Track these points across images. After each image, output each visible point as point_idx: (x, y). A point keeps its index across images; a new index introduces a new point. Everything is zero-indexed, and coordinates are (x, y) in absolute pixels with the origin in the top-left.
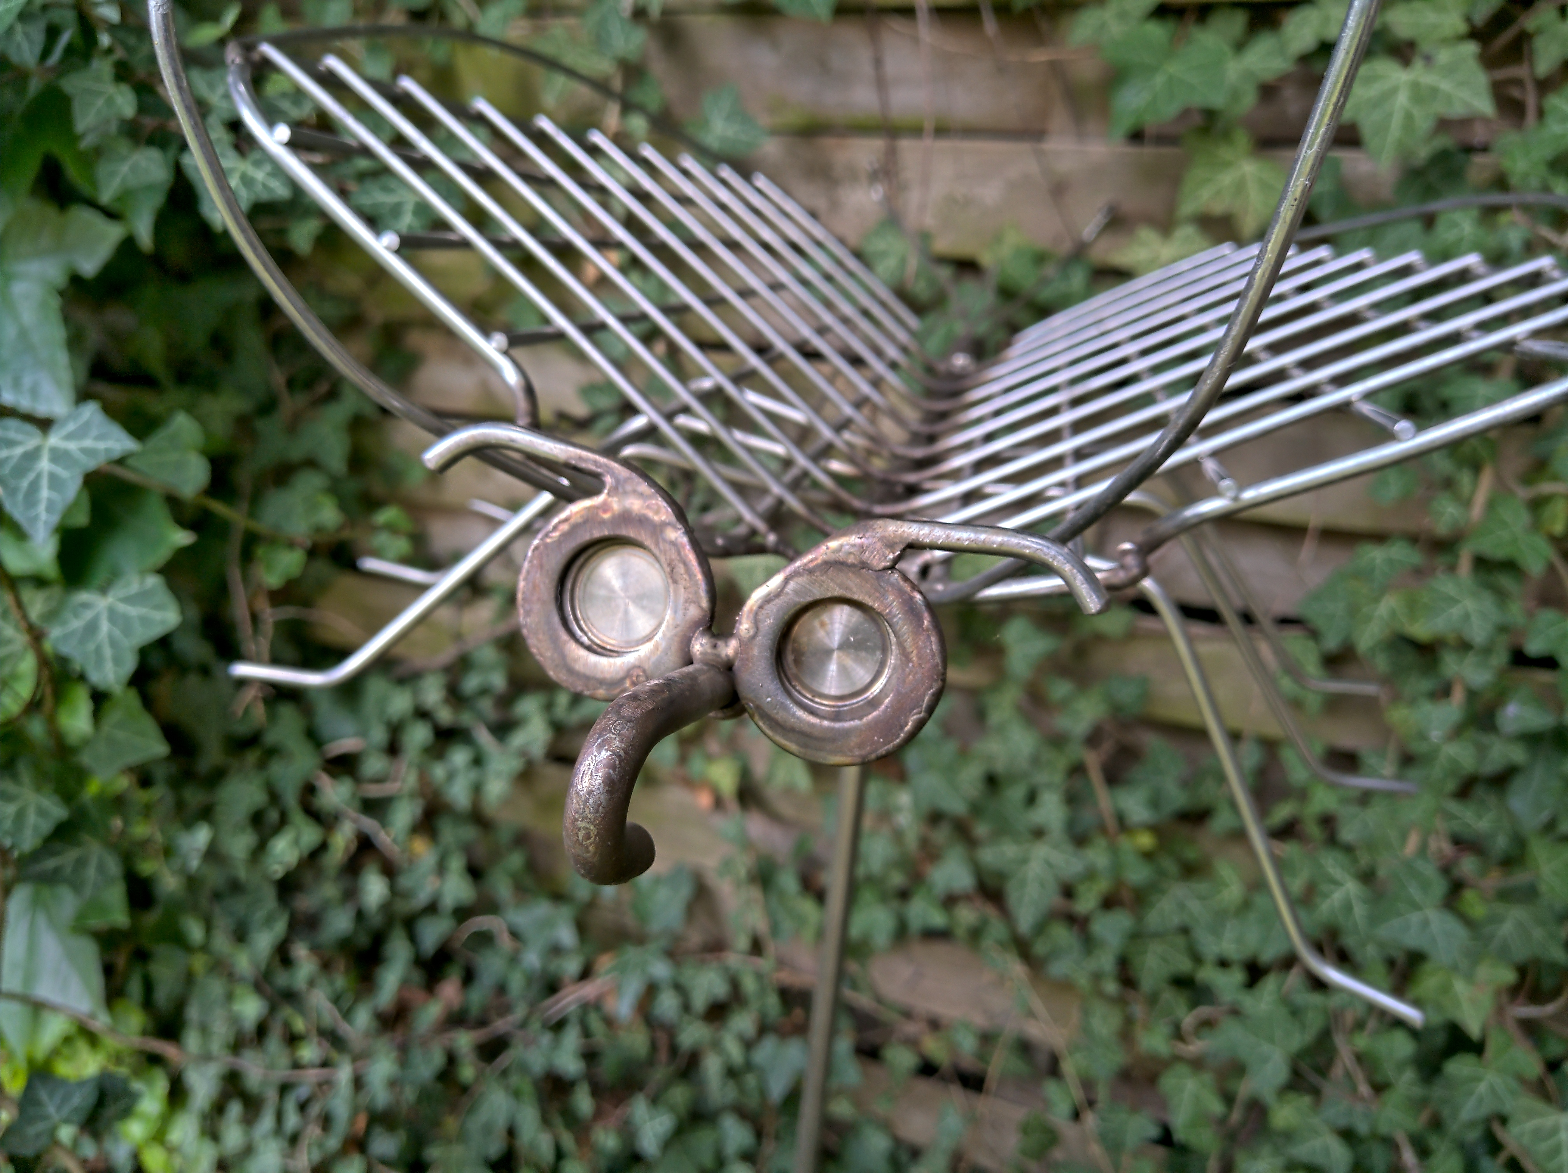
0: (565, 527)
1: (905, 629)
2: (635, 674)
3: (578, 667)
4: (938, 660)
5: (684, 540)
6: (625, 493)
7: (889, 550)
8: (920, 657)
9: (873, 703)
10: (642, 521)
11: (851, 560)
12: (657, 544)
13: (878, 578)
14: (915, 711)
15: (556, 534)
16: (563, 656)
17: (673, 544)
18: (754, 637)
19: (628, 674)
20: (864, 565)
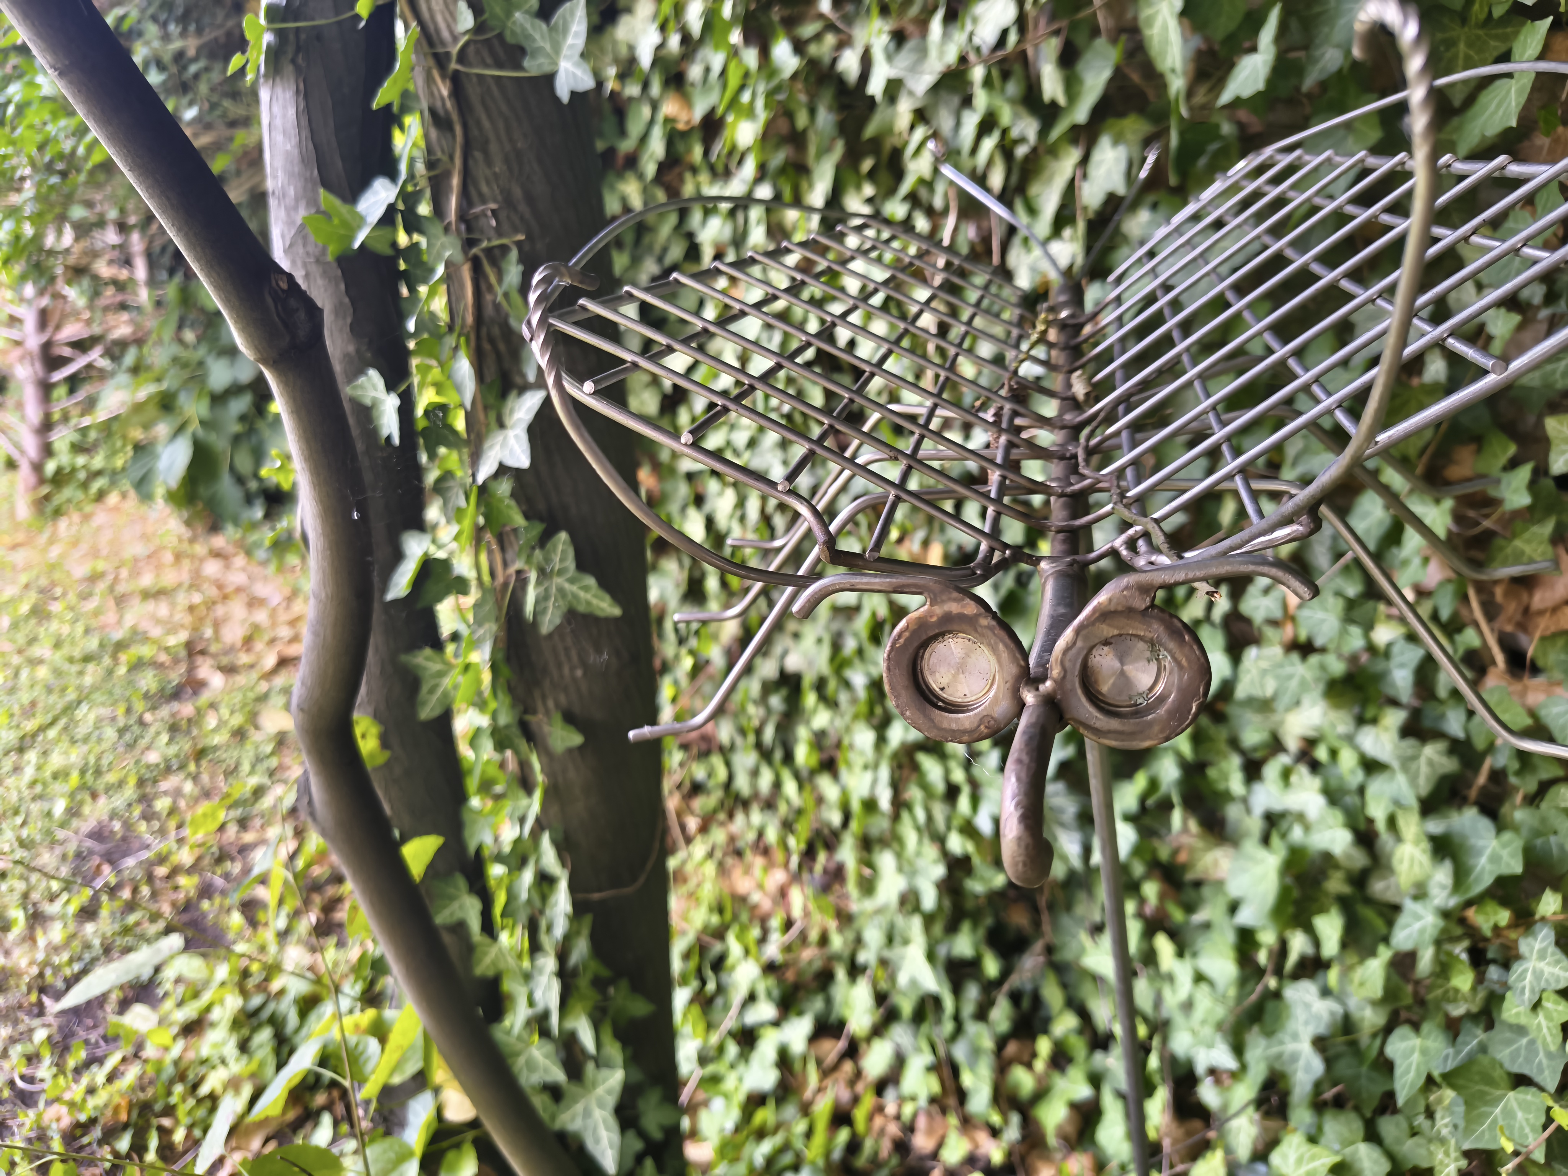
0: (907, 634)
1: (1172, 645)
2: (986, 720)
3: (945, 725)
4: (1202, 660)
5: (994, 623)
6: (943, 602)
7: (1145, 594)
8: (1189, 661)
9: (1162, 699)
10: (962, 618)
11: (1120, 608)
12: (976, 630)
13: (1143, 615)
14: (1195, 699)
15: (902, 641)
16: (932, 721)
17: (989, 627)
18: (1064, 677)
19: (981, 721)
20: (1131, 611)
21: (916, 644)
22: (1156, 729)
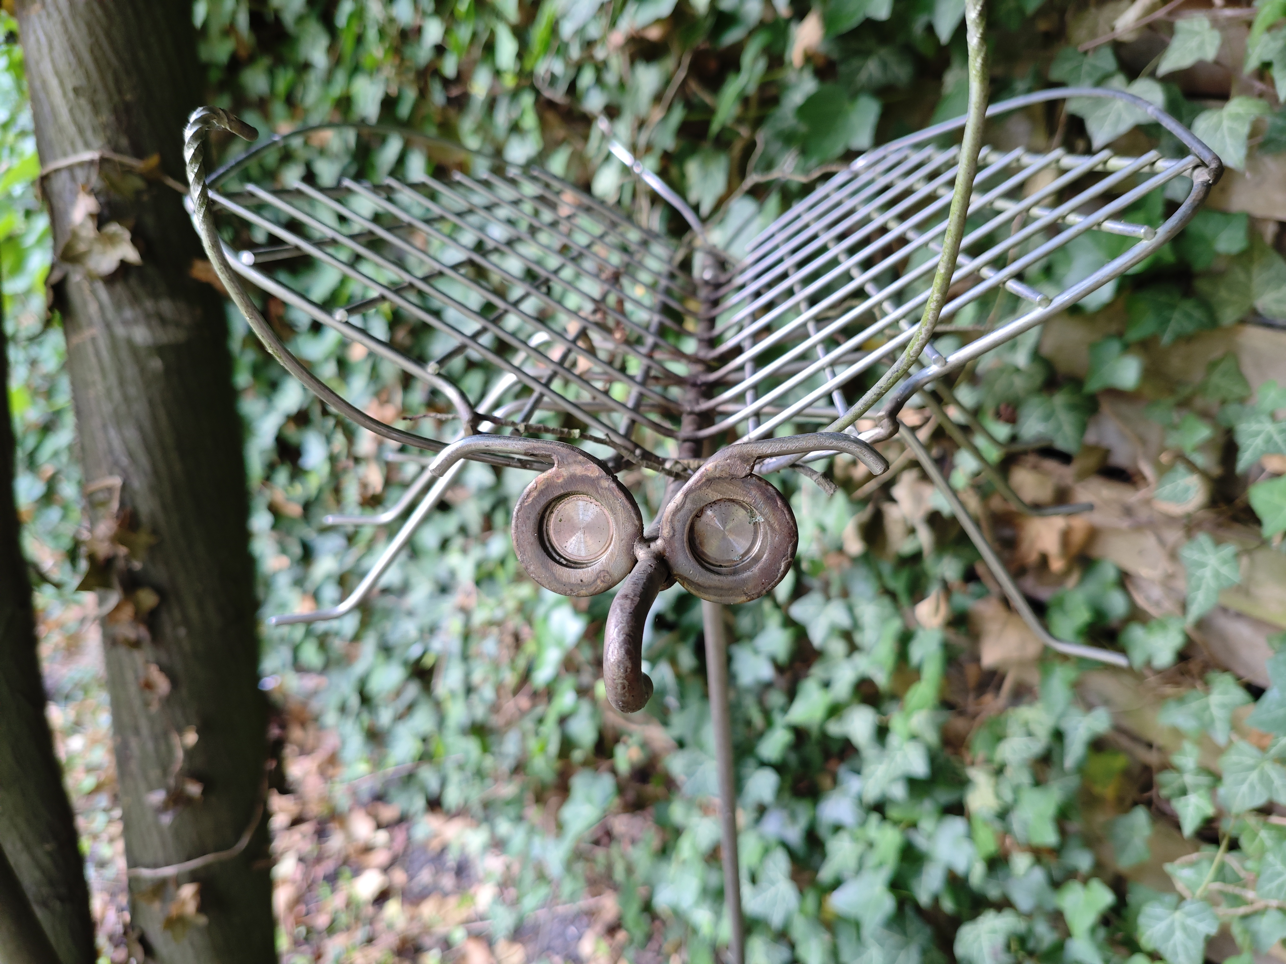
1: (766, 509)
2: (602, 575)
3: (565, 579)
4: (791, 524)
5: (614, 485)
6: (569, 464)
7: (746, 464)
8: (780, 524)
9: (756, 559)
10: (584, 479)
11: (724, 475)
12: (598, 492)
13: (743, 482)
15: (530, 499)
16: (553, 575)
17: (608, 489)
18: (673, 537)
19: (598, 577)
20: (733, 477)
21: (542, 502)
22: (751, 585)
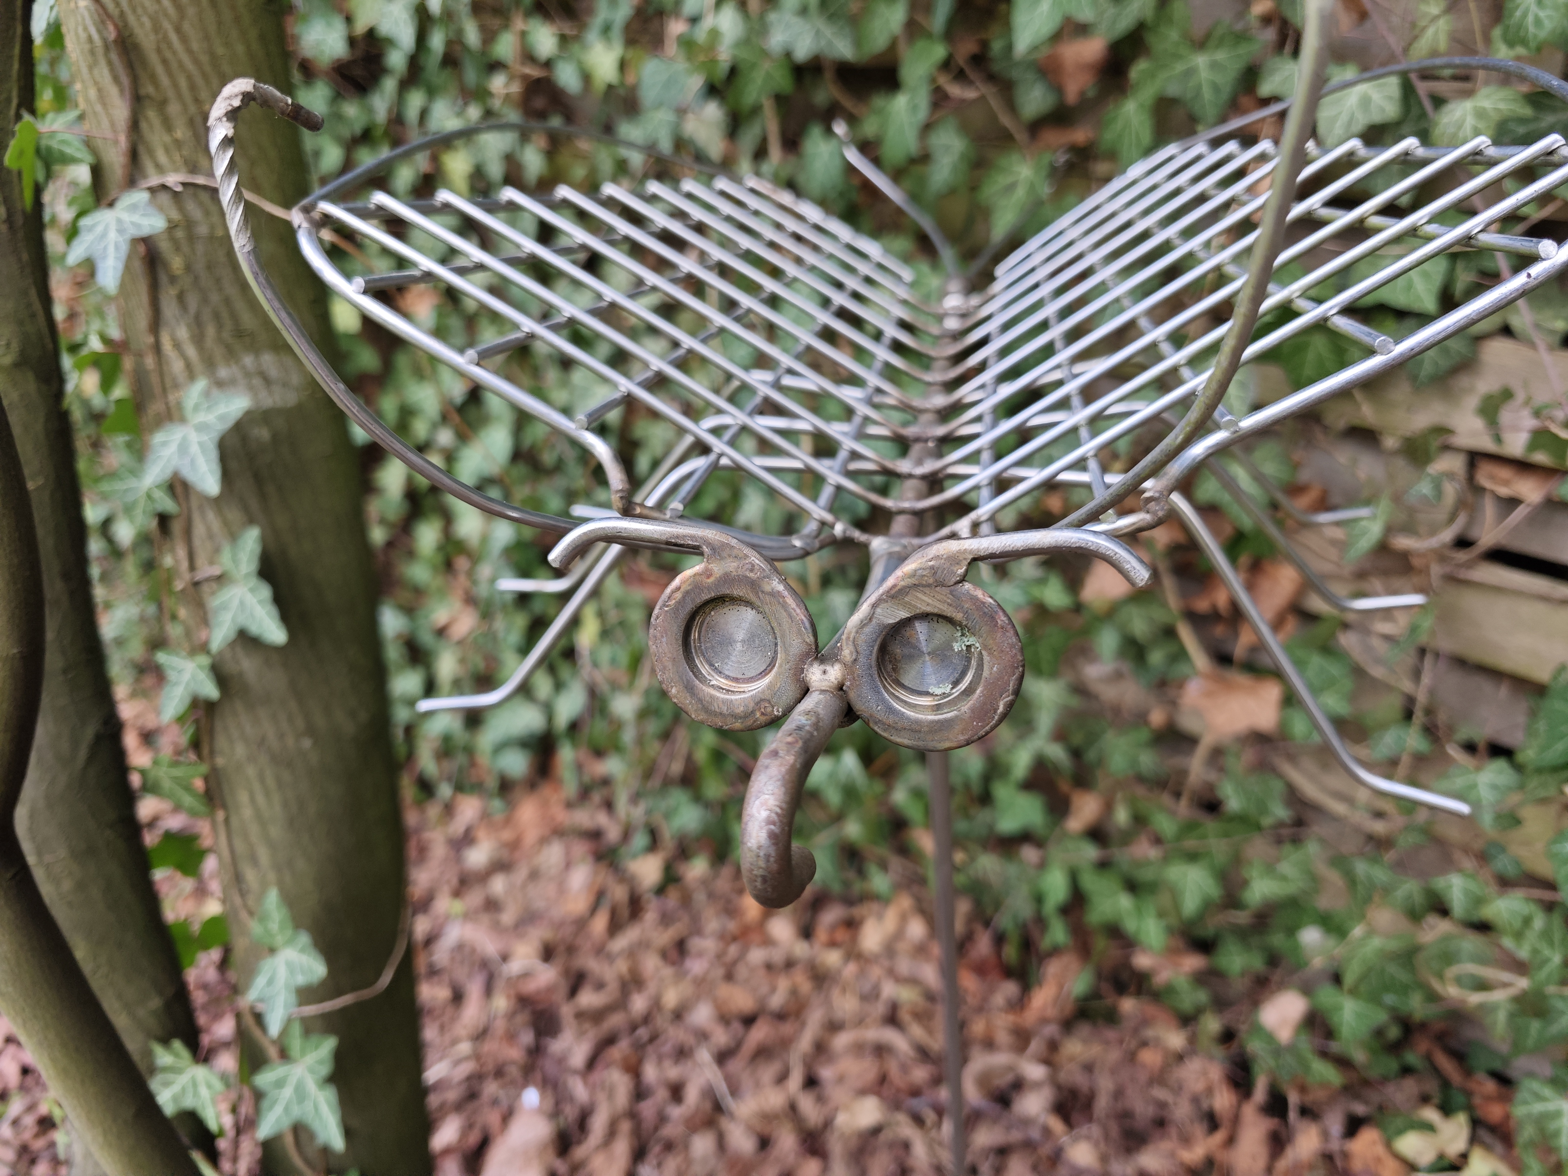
2: (762, 706)
3: (715, 708)
4: (1015, 651)
6: (721, 559)
7: (956, 566)
9: (967, 693)
10: (741, 580)
11: (926, 581)
14: (1003, 696)
15: (672, 601)
19: (757, 708)
20: (938, 584)
21: (689, 607)
22: (958, 728)
